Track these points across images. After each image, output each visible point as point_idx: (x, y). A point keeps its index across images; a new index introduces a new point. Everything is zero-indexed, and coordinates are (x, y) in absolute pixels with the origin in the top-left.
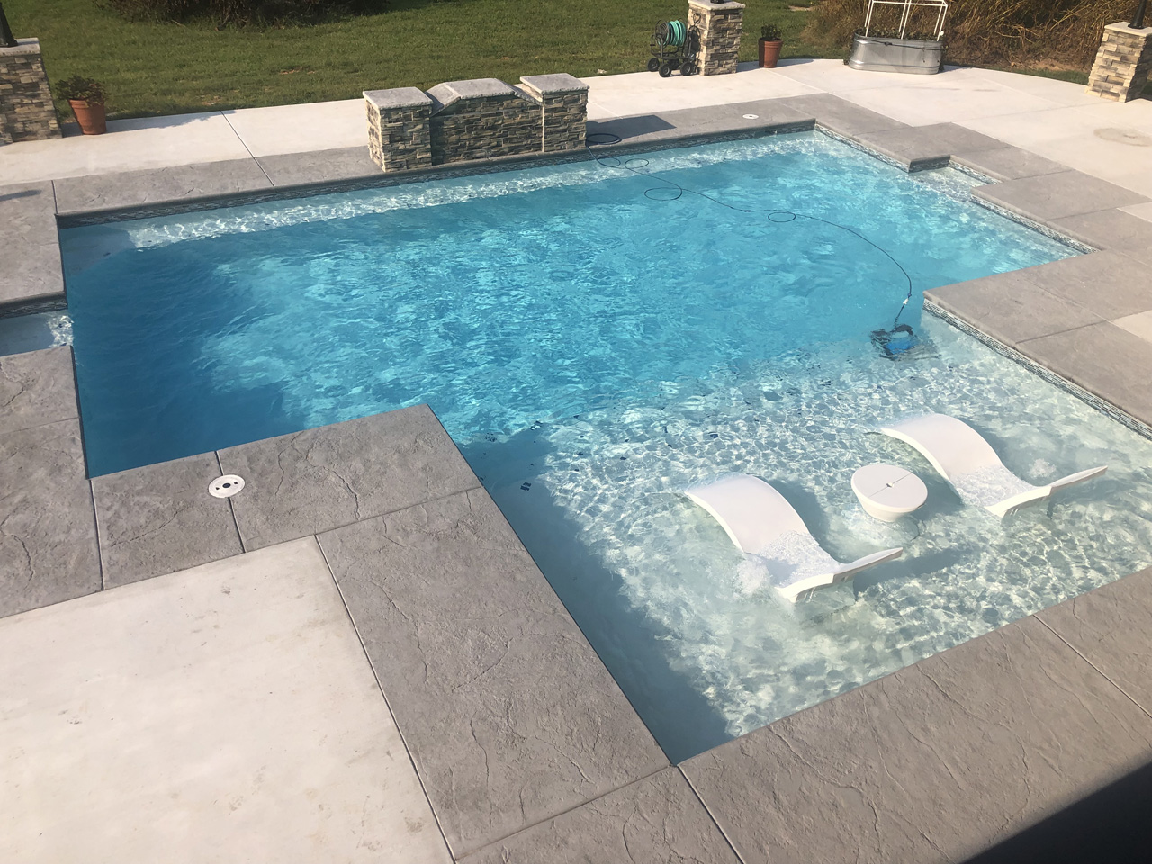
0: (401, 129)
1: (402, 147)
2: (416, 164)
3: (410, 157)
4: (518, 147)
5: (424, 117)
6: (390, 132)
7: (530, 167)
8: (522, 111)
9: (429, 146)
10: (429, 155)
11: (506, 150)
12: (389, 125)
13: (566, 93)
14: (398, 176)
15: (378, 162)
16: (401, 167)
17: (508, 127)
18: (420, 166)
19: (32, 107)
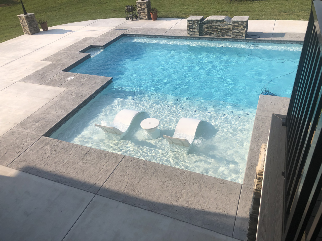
0: (192, 25)
1: (192, 30)
3: (194, 33)
4: (224, 35)
5: (198, 23)
6: (189, 26)
7: (227, 41)
8: (226, 25)
9: (199, 31)
10: (199, 33)
11: (221, 35)
12: (189, 24)
13: (240, 22)
14: (191, 37)
15: (186, 34)
16: (191, 35)
17: (222, 29)
18: (196, 36)
19: (144, 13)
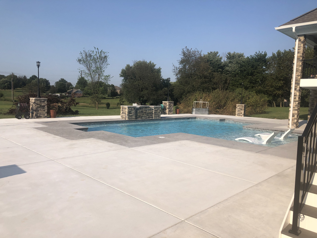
2: (133, 119)
3: (132, 117)
4: (149, 117)
10: (135, 117)
11: (147, 118)
12: (129, 110)
16: (130, 119)
17: (148, 113)
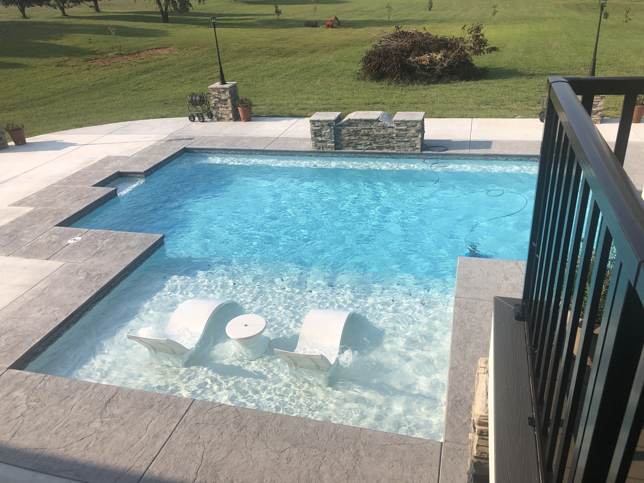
0: (320, 130)
1: (320, 139)
2: (327, 148)
3: (324, 144)
4: (381, 147)
5: (331, 126)
6: (314, 131)
7: (387, 158)
8: (384, 128)
9: (333, 140)
10: (333, 144)
11: (375, 148)
12: (314, 128)
13: (408, 122)
14: (318, 153)
15: (309, 146)
16: (320, 148)
17: (376, 136)
18: (329, 149)
19: (224, 108)
